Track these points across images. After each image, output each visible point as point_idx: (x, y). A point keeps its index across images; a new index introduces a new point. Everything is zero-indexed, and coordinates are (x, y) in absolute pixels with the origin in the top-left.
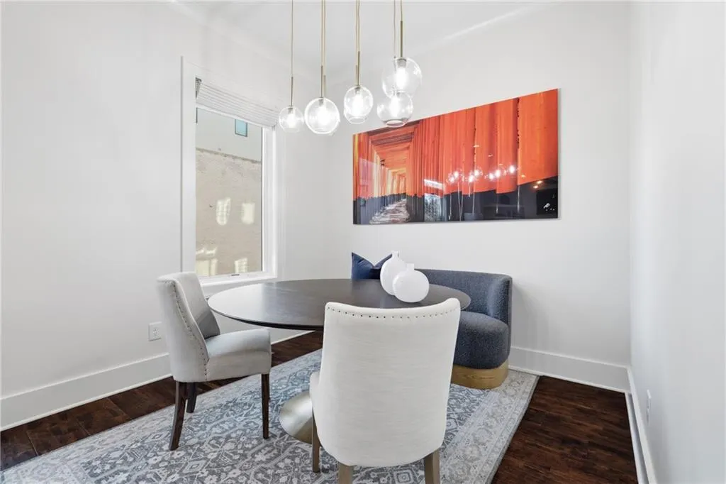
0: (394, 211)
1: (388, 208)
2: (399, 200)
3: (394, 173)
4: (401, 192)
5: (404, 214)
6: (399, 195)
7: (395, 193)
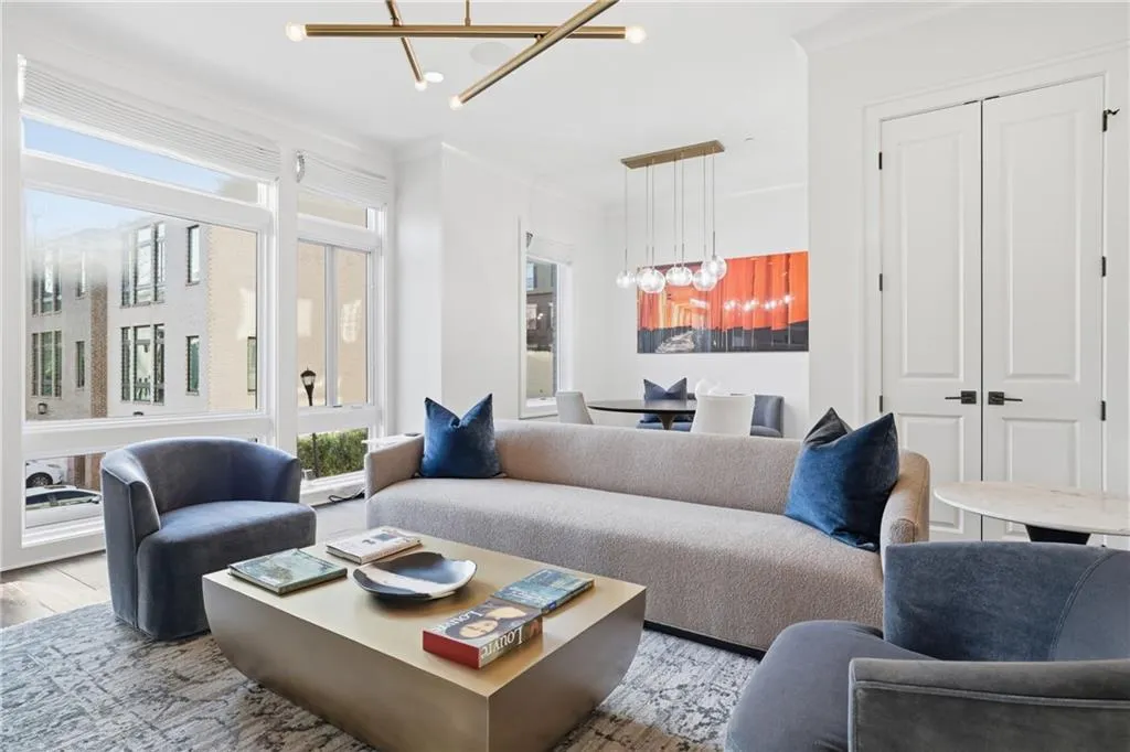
0: (680, 342)
1: (674, 339)
2: (685, 332)
3: (680, 307)
4: (688, 324)
5: (691, 345)
6: (685, 327)
7: (681, 325)
